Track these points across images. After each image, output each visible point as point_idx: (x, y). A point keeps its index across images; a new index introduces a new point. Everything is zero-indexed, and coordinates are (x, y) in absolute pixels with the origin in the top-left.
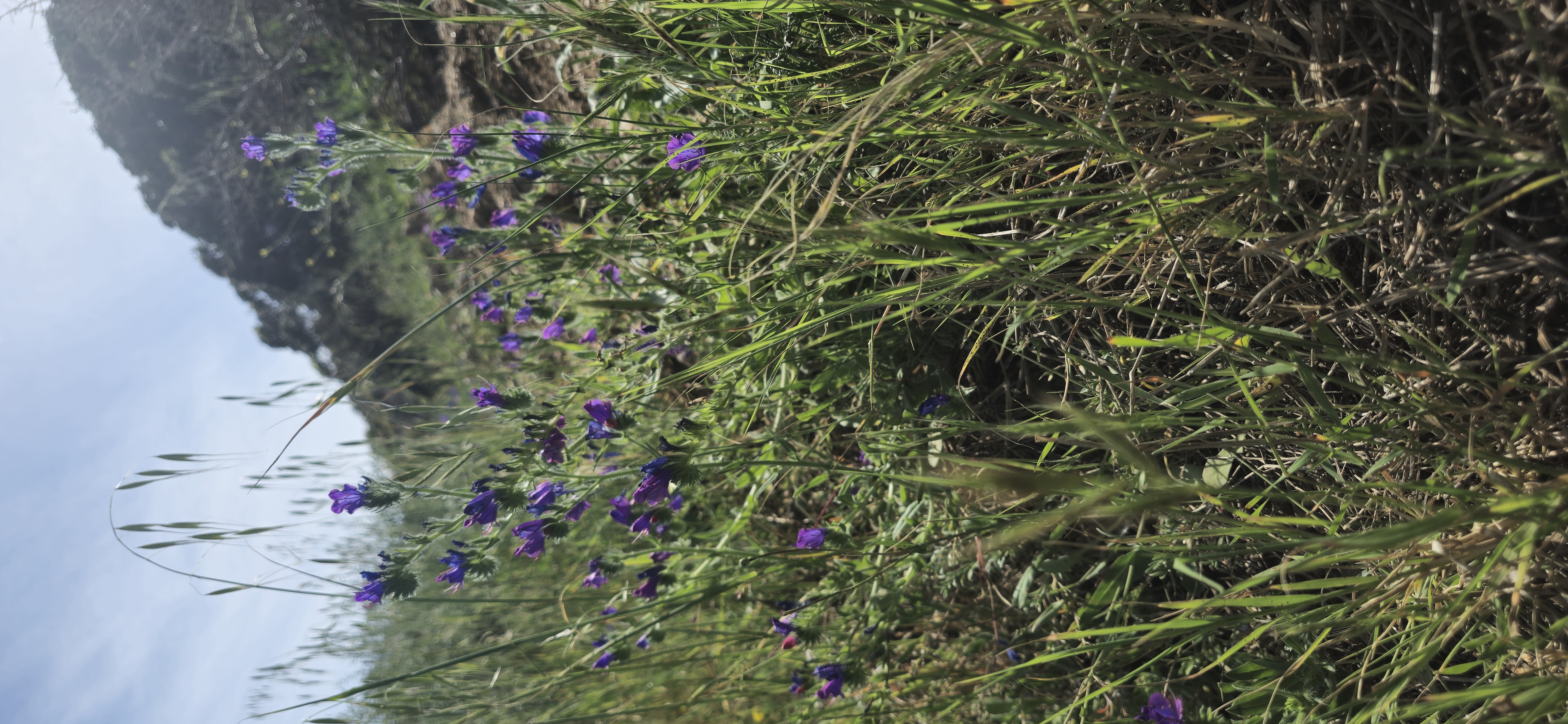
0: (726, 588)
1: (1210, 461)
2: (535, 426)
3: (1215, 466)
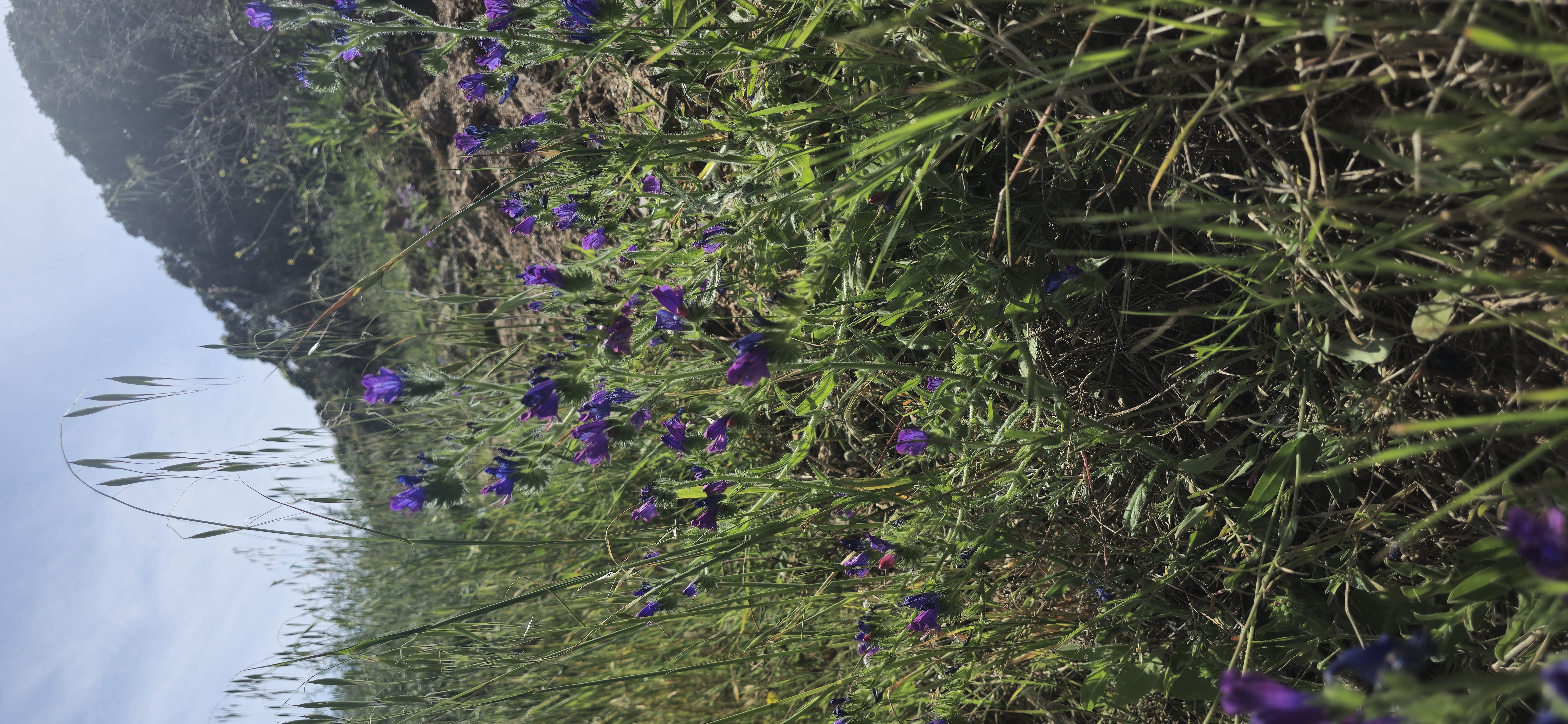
0: (784, 526)
1: (1422, 308)
2: (596, 312)
3: (1430, 314)
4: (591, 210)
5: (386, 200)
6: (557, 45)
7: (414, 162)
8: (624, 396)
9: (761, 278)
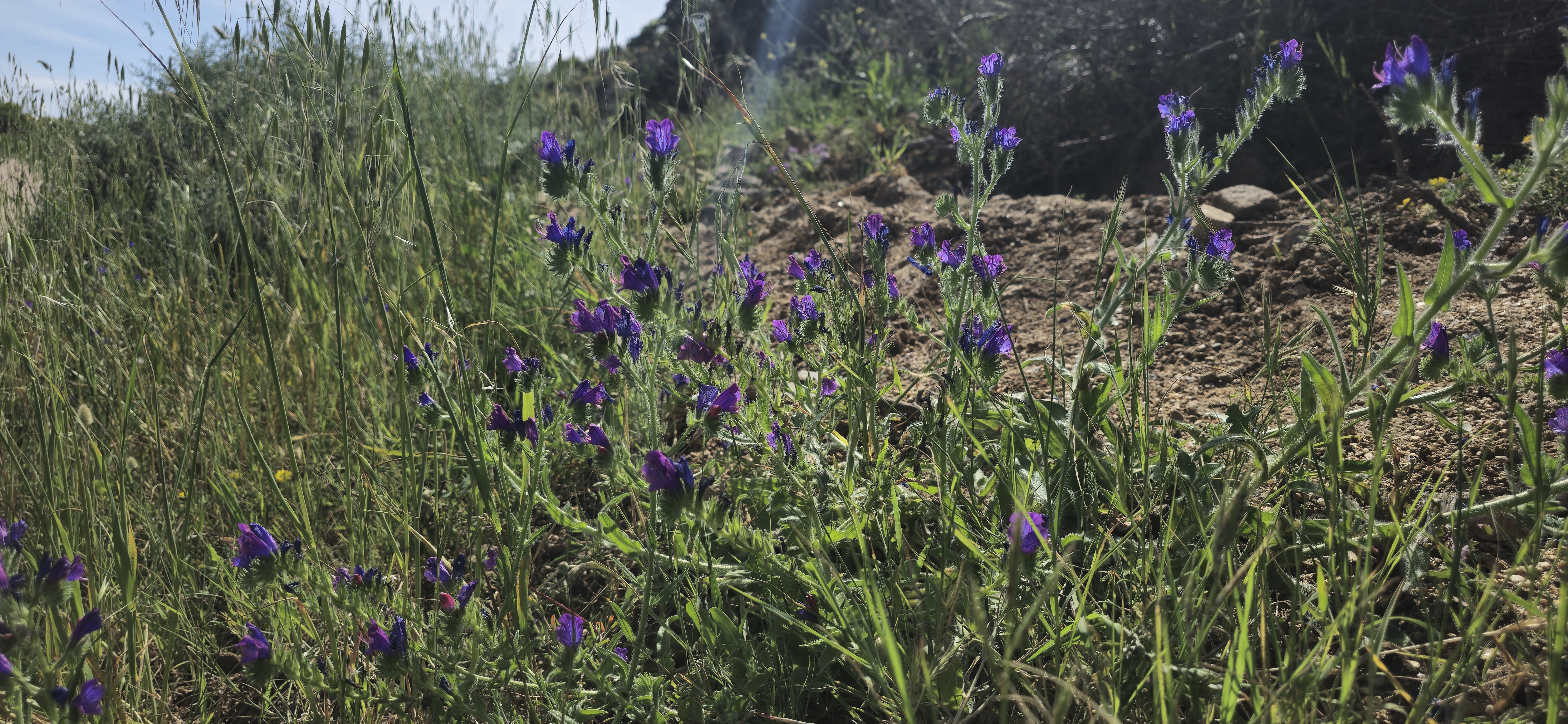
4: (810, 332)
5: (815, 133)
6: (958, 314)
7: (849, 162)
8: (636, 350)
9: (736, 483)
